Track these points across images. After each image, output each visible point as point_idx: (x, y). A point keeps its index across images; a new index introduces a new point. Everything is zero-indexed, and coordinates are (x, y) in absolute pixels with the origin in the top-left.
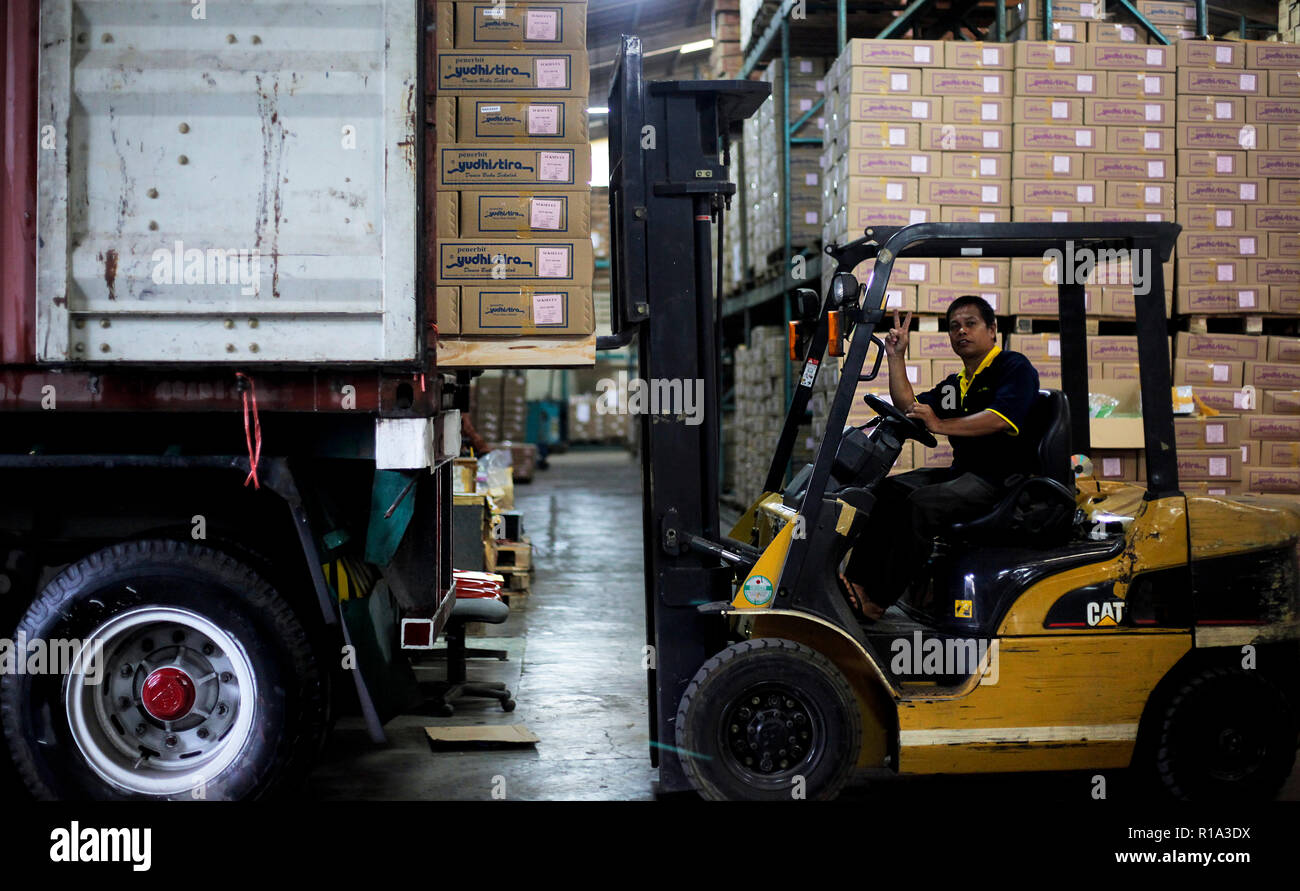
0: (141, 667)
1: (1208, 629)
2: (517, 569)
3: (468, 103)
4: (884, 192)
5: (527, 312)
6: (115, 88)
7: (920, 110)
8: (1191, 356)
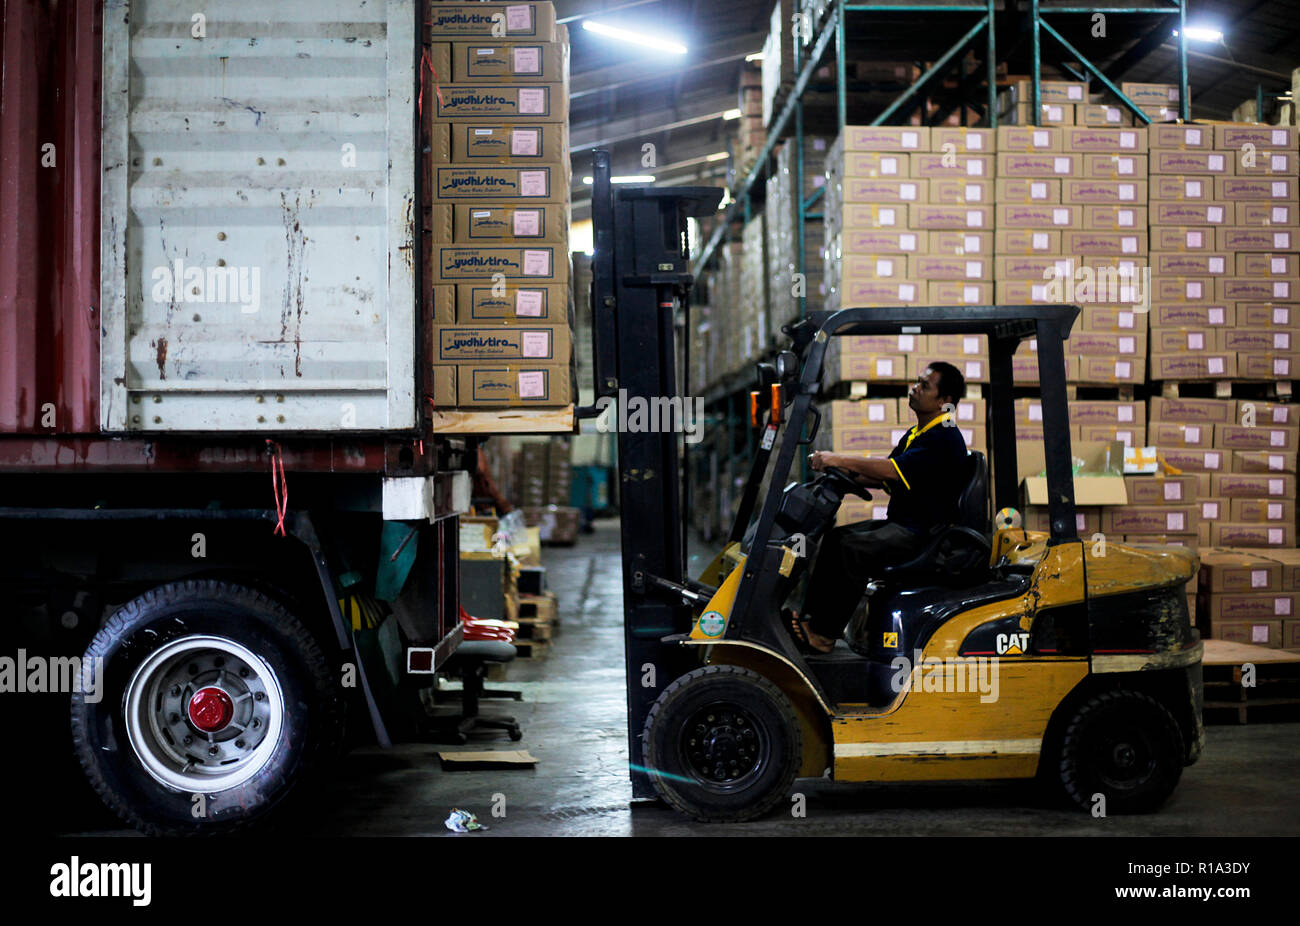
0: (188, 688)
1: (1102, 657)
2: (538, 621)
3: (462, 210)
4: (875, 268)
5: (513, 387)
6: (164, 203)
7: (908, 192)
8: (1163, 419)
